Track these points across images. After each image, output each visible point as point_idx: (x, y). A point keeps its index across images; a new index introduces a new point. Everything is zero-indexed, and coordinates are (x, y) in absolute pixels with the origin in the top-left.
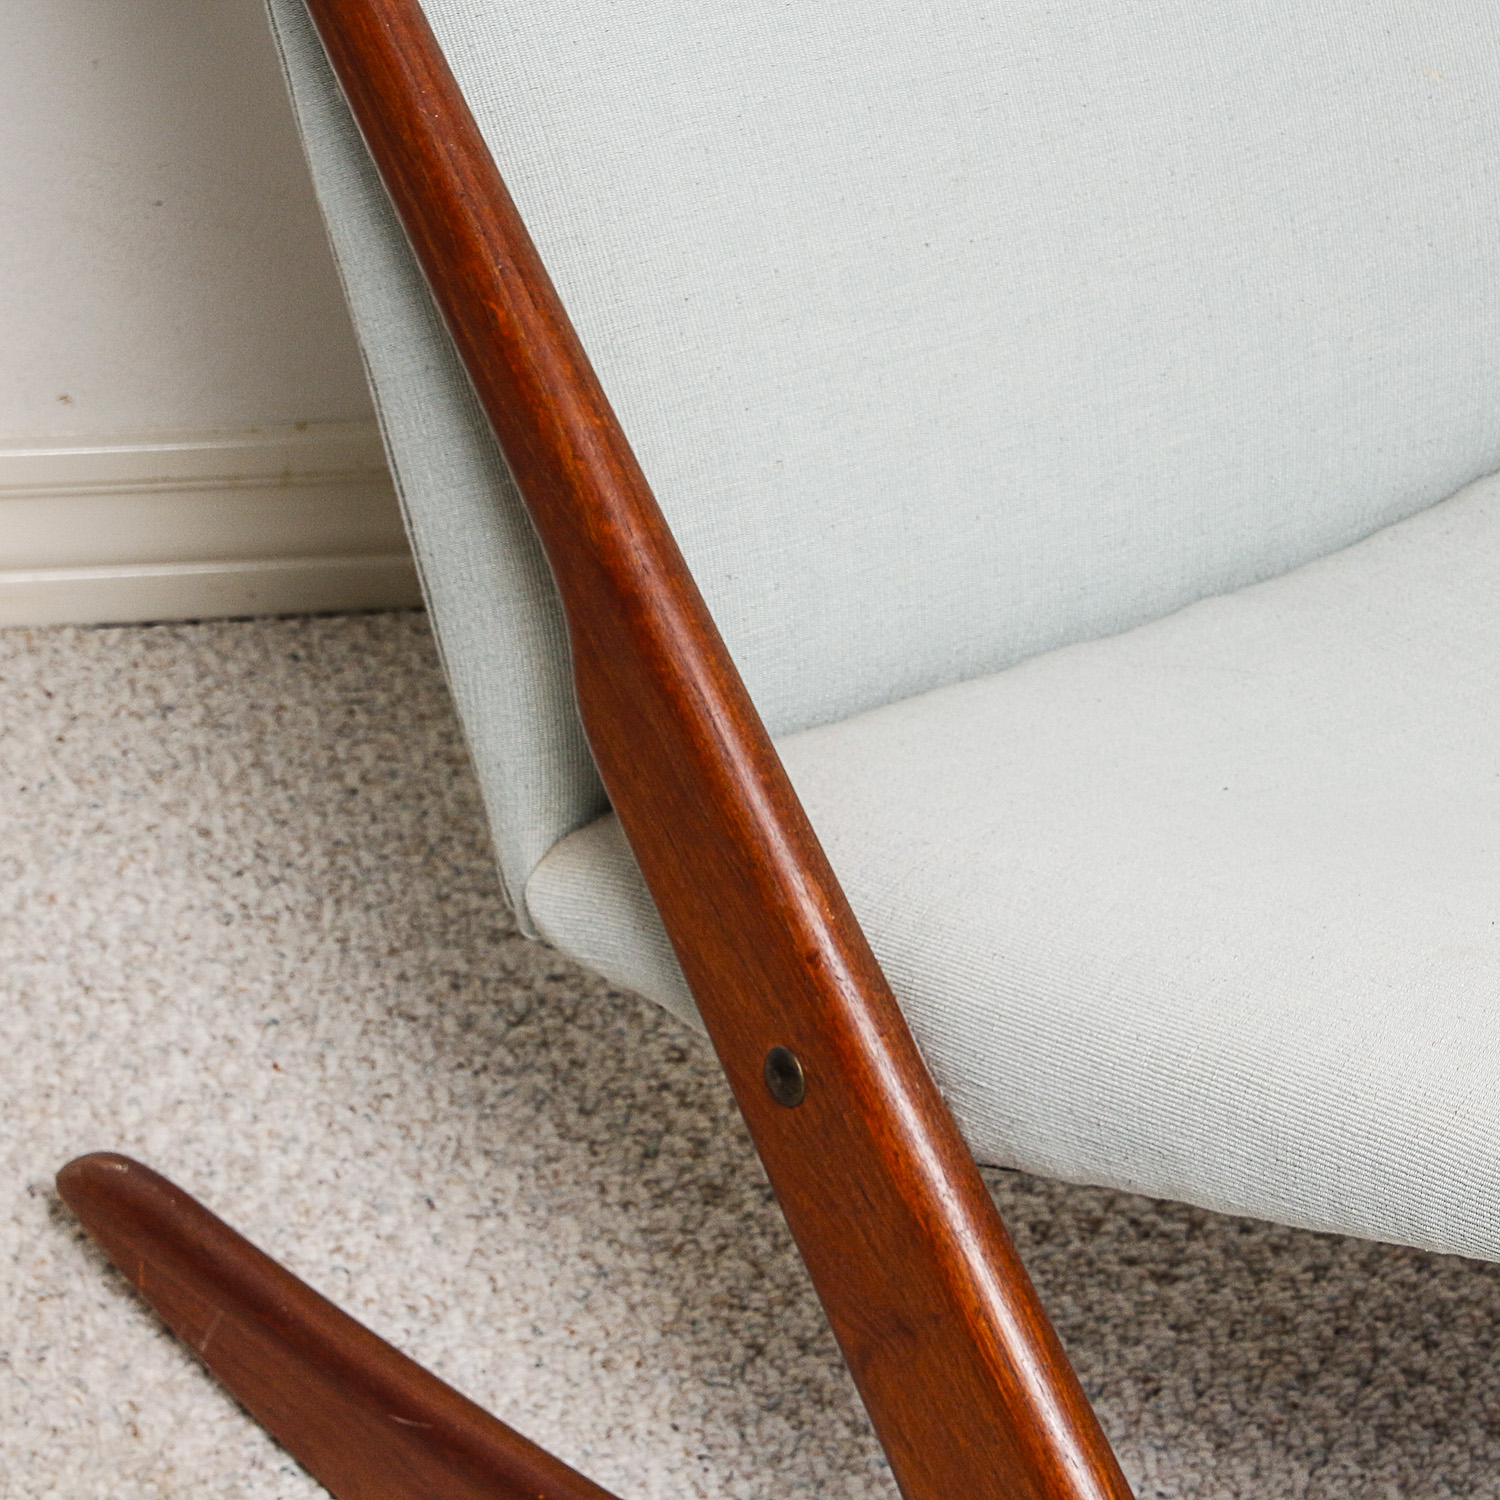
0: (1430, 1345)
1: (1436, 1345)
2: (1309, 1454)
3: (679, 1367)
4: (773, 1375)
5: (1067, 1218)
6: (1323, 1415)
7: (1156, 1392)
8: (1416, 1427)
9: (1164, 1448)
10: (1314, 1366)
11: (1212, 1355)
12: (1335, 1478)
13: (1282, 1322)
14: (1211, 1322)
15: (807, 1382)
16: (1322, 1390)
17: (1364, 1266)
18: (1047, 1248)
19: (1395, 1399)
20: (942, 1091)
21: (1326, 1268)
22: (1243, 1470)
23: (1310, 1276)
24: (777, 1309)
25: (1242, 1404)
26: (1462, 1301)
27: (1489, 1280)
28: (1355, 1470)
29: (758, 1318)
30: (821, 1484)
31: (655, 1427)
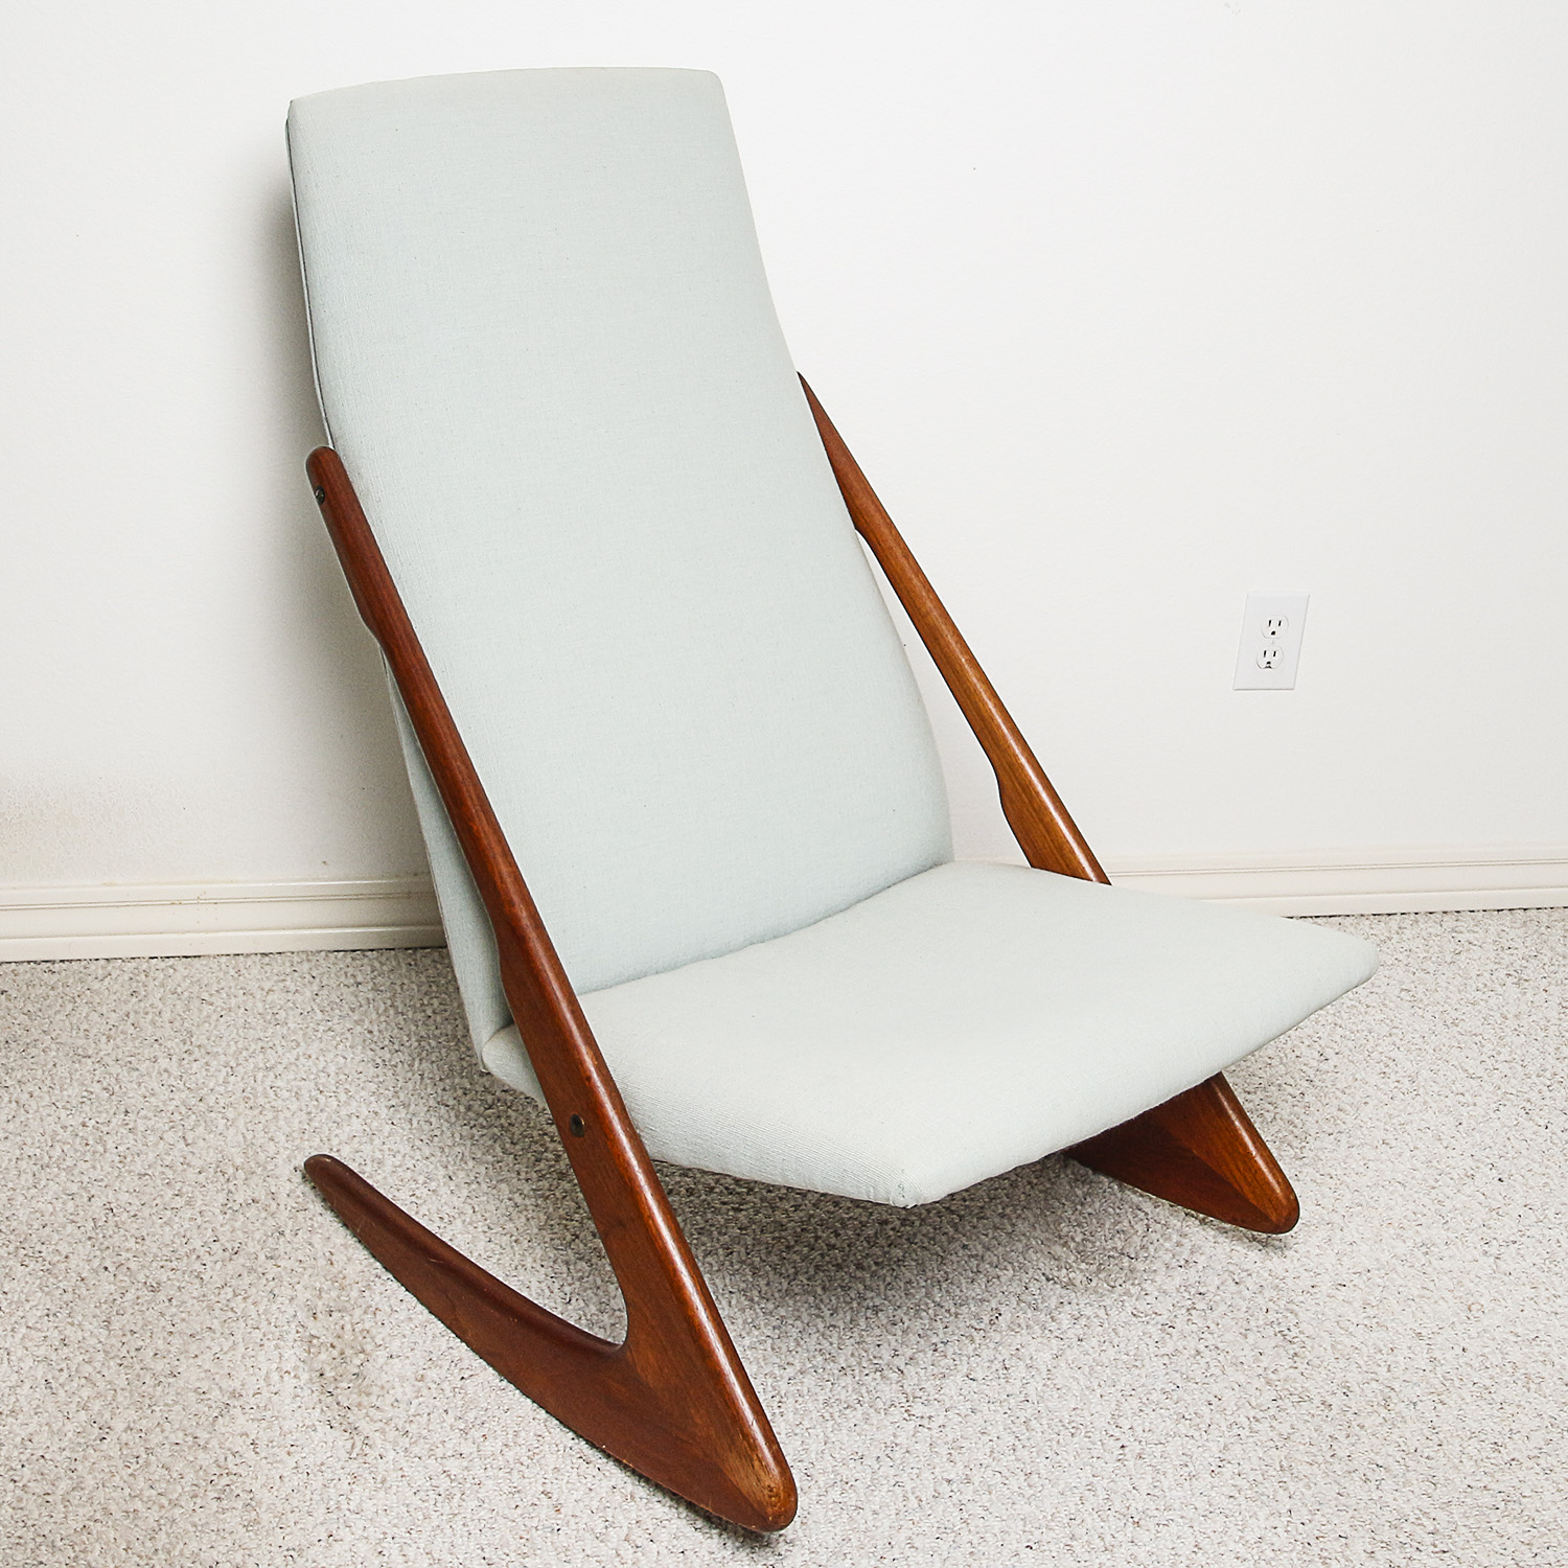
0: (837, 1235)
1: (840, 1235)
2: (788, 1276)
3: (545, 1243)
4: (581, 1245)
5: (700, 1187)
6: (795, 1262)
7: (731, 1253)
8: (830, 1266)
9: (733, 1275)
10: (792, 1243)
11: (754, 1239)
12: (798, 1285)
13: (782, 1226)
14: (754, 1227)
15: (595, 1249)
16: (795, 1252)
17: (814, 1205)
18: (692, 1198)
19: (822, 1255)
20: (638, 1131)
21: (800, 1206)
22: (763, 1282)
23: (793, 1209)
24: (585, 1221)
25: (764, 1258)
26: (851, 1218)
27: (861, 1210)
28: (806, 1282)
29: (577, 1224)
30: (598, 1288)
31: (534, 1265)
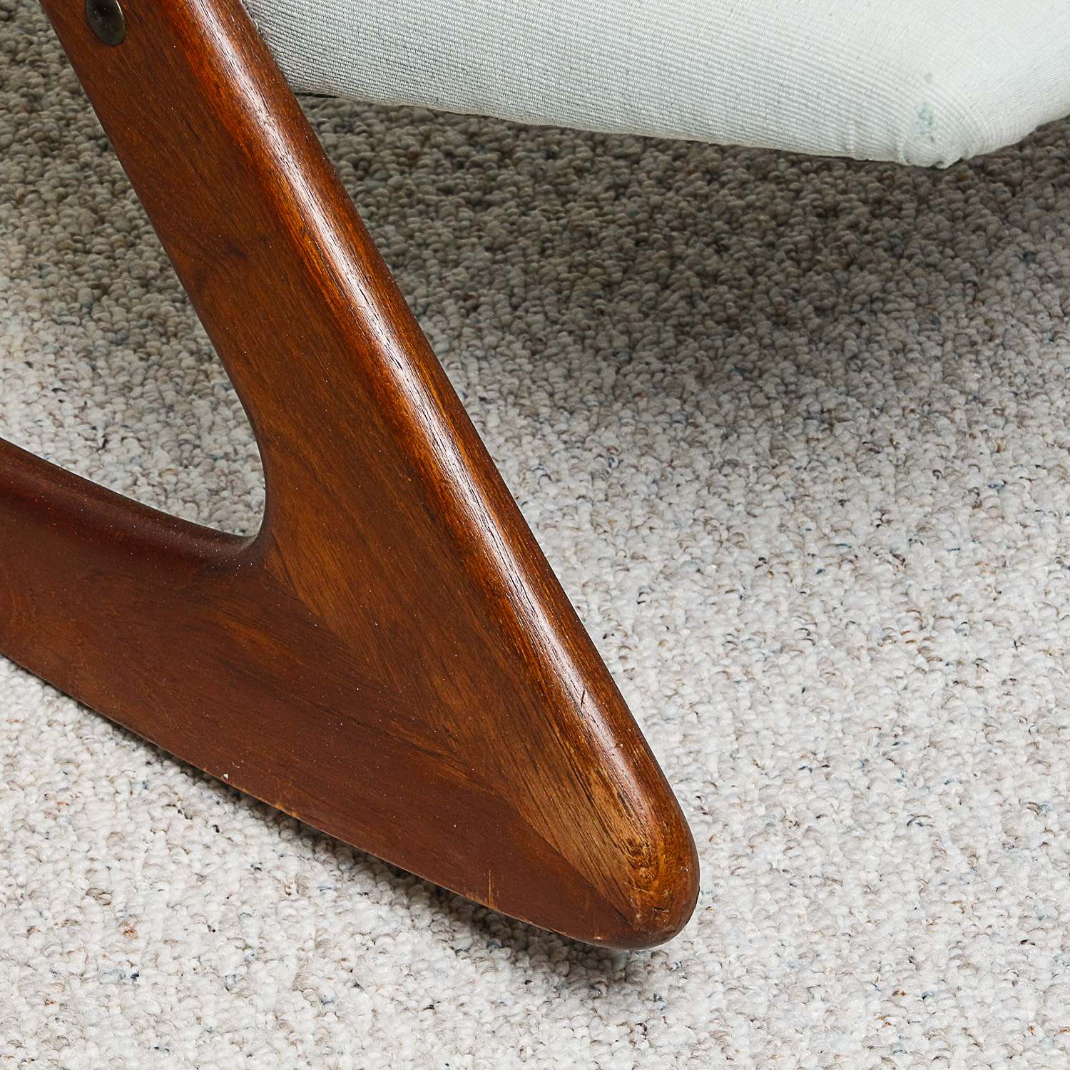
0: (721, 249)
1: (727, 248)
2: (615, 354)
3: (29, 309)
4: (118, 310)
5: (386, 154)
6: (627, 319)
7: (475, 308)
8: (710, 323)
9: (485, 358)
10: (617, 276)
11: (525, 272)
12: (639, 374)
13: (588, 237)
14: (523, 242)
15: (151, 317)
16: (625, 297)
17: (660, 181)
18: (369, 183)
19: (690, 300)
20: (256, 22)
21: (626, 186)
22: (556, 373)
23: (612, 194)
24: (119, 251)
25: (553, 314)
26: (750, 206)
27: (773, 187)
28: (656, 365)
29: (102, 261)
30: (170, 408)
31: (9, 365)
